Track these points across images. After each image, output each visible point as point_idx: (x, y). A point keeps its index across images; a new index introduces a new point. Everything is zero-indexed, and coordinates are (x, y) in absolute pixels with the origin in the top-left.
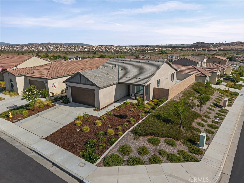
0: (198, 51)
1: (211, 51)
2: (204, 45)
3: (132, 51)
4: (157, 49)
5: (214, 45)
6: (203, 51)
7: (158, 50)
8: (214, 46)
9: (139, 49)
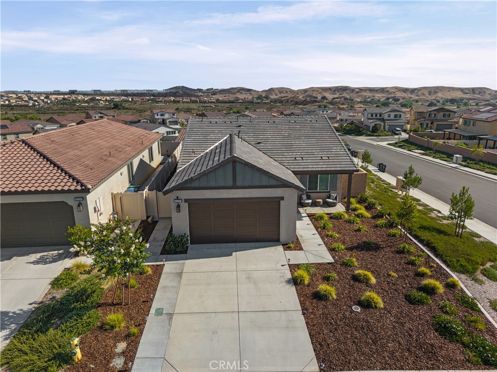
0: (183, 102)
1: (205, 102)
2: (188, 91)
3: (38, 102)
4: (101, 100)
5: (204, 92)
6: (193, 102)
7: (103, 101)
8: (205, 94)
9: (57, 99)
